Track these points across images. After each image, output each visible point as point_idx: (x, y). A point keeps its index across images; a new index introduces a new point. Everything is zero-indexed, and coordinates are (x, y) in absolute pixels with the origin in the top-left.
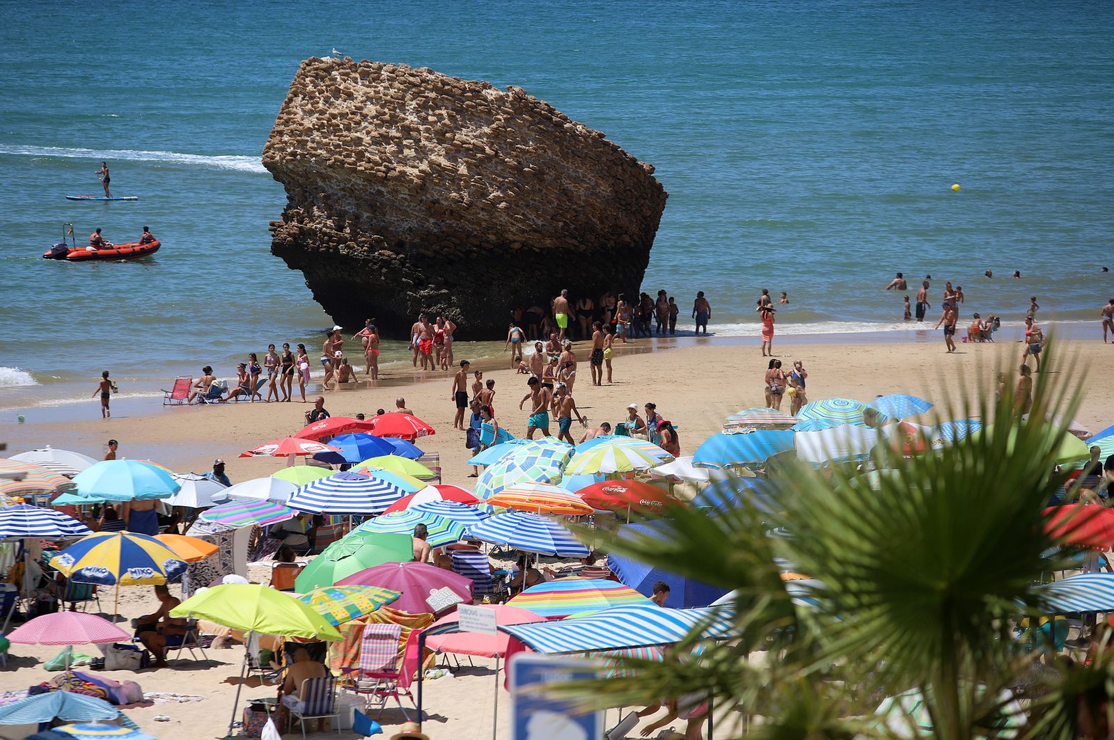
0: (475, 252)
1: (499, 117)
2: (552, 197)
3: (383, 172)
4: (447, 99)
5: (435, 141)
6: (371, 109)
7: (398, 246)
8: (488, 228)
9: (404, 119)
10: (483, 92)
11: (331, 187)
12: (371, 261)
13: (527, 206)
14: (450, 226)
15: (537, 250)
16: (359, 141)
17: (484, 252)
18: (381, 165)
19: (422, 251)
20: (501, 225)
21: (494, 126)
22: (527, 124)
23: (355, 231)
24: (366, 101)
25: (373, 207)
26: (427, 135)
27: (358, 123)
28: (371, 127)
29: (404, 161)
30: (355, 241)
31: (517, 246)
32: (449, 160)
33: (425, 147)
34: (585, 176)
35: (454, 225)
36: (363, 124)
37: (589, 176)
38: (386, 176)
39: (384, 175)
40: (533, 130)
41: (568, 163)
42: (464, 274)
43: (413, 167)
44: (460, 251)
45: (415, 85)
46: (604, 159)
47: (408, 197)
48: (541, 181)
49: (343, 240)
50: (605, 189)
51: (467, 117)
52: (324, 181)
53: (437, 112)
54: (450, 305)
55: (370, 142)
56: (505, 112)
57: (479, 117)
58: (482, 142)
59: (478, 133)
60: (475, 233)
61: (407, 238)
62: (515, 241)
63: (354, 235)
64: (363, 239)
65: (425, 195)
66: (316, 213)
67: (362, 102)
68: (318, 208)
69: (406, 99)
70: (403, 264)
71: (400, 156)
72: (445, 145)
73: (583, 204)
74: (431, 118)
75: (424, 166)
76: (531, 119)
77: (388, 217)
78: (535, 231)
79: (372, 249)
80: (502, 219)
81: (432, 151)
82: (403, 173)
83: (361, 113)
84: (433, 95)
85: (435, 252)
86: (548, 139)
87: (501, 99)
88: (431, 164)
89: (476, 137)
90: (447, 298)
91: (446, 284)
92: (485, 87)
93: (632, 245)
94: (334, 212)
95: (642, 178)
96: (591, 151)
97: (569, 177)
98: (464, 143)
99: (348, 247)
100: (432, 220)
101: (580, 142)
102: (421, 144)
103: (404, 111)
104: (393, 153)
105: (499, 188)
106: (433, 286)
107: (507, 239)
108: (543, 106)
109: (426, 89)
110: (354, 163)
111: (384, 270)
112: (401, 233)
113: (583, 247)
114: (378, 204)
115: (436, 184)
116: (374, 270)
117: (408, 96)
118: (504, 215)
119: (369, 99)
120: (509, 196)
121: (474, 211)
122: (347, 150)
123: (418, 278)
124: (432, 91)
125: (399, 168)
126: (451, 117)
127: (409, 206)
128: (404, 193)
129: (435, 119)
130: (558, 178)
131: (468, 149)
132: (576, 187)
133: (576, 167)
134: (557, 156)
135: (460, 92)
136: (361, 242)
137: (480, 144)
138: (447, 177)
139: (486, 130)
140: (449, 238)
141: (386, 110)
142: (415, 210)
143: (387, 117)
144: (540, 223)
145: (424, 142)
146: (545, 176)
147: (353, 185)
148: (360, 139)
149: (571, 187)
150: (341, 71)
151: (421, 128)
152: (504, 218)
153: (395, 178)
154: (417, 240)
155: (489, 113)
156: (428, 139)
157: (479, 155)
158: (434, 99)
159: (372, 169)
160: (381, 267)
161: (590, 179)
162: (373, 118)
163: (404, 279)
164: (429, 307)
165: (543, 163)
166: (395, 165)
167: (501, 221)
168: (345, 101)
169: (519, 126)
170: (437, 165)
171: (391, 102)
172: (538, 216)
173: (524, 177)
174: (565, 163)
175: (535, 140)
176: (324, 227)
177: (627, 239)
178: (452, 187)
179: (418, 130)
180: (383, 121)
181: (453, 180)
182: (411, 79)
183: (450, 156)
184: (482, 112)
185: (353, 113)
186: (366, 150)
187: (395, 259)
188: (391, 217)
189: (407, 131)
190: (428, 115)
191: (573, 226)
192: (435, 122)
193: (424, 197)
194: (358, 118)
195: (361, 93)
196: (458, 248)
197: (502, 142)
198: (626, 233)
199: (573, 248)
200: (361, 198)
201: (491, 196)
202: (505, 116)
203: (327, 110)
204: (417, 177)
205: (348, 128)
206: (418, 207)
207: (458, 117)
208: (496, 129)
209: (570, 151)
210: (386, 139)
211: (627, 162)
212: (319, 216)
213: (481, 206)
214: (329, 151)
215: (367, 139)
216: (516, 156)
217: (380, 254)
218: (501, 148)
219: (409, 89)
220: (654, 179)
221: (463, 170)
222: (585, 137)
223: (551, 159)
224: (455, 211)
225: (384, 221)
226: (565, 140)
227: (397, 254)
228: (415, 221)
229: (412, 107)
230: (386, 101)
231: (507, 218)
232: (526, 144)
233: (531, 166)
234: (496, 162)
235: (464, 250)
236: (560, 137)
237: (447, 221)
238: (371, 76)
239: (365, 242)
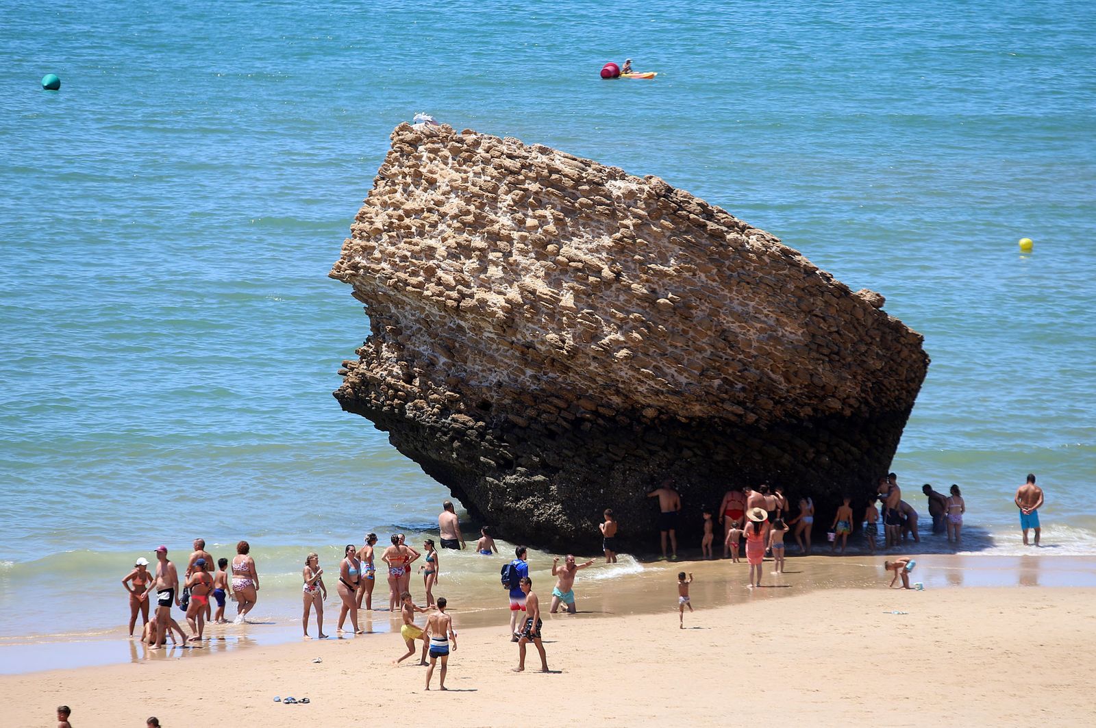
0: (588, 420)
1: (626, 222)
2: (703, 342)
3: (455, 300)
4: (552, 193)
5: (533, 255)
6: (454, 205)
7: (482, 408)
8: (606, 386)
9: (492, 222)
10: (607, 185)
11: (405, 317)
12: (439, 430)
13: (663, 355)
14: (553, 382)
15: (683, 420)
16: (430, 252)
17: (601, 421)
18: (453, 289)
19: (511, 417)
20: (624, 382)
21: (618, 235)
22: (668, 234)
23: (426, 384)
24: (449, 193)
25: (450, 351)
26: (522, 246)
27: (434, 226)
28: (449, 232)
29: (486, 285)
30: (426, 398)
31: (650, 413)
32: (549, 284)
33: (517, 263)
34: (758, 311)
35: (560, 380)
36: (441, 227)
37: (765, 312)
38: (458, 306)
39: (455, 304)
40: (674, 242)
41: (731, 291)
42: (570, 454)
43: (500, 293)
44: (565, 419)
45: (512, 172)
46: (791, 286)
47: (495, 337)
48: (687, 318)
49: (409, 397)
50: (793, 331)
51: (581, 221)
52: (397, 307)
53: (539, 212)
54: (548, 498)
55: (445, 254)
56: (636, 216)
57: (598, 221)
58: (600, 259)
59: (593, 245)
60: (590, 392)
61: (493, 397)
62: (649, 406)
63: (424, 388)
64: (435, 396)
65: (515, 335)
66: (385, 353)
67: (444, 194)
68: (388, 347)
69: (499, 191)
70: (482, 435)
71: (482, 276)
72: (543, 263)
73: (755, 353)
74: (530, 222)
75: (514, 294)
76: (672, 226)
77: (469, 364)
78: (675, 393)
79: (445, 412)
80: (623, 374)
81: (527, 270)
82: (483, 302)
83: (438, 211)
84: (534, 187)
85: (531, 418)
86: (699, 257)
87: (631, 195)
88: (523, 289)
89: (591, 251)
90: (543, 488)
91: (545, 468)
92: (612, 176)
93: (848, 412)
94: (405, 353)
95: (860, 313)
96: (770, 274)
97: (732, 313)
98: (571, 260)
99: (416, 408)
100: (529, 372)
101: (751, 260)
102: (511, 260)
103: (494, 209)
104: (473, 272)
105: (620, 328)
106: (522, 469)
107: (637, 402)
108: (693, 206)
109: (527, 177)
110: (420, 285)
111: (456, 444)
112: (484, 390)
113: (752, 417)
114: (457, 345)
115: (528, 320)
116: (443, 444)
117: (503, 188)
118: (625, 368)
119: (454, 189)
120: (633, 340)
121: (581, 361)
122: (414, 265)
123: (503, 457)
124: (535, 180)
125: (480, 294)
126: (558, 221)
127: (498, 350)
128: (489, 332)
129: (536, 222)
130: (714, 313)
131: (577, 270)
132: (743, 328)
133: (744, 298)
134: (714, 280)
135: (572, 183)
136: (432, 401)
137: (596, 262)
138: (544, 309)
139: (607, 241)
140: (550, 399)
141: (472, 208)
142: (506, 356)
143: (470, 218)
144: (683, 379)
145: (516, 257)
146: (694, 311)
147: (427, 316)
148: (432, 249)
149: (735, 327)
150: (430, 145)
151: (515, 235)
152: (625, 373)
153: (472, 309)
154: (507, 401)
155: (612, 215)
156: (524, 253)
157: (591, 279)
158: (536, 193)
159: (441, 294)
160: (452, 440)
161: (767, 316)
162: (453, 218)
163: (482, 459)
164: (517, 500)
165: (691, 291)
166: (474, 290)
167: (621, 377)
168: (425, 190)
169: (656, 236)
170: (530, 292)
171: (479, 196)
172: (680, 371)
173: (659, 311)
174: (726, 292)
175: (678, 258)
176: (388, 375)
177: (835, 404)
178: (551, 326)
179: (510, 240)
180: (464, 224)
181: (552, 316)
182: (508, 163)
183: (553, 278)
184: (602, 214)
185: (430, 210)
186: (439, 266)
187: (472, 428)
188: (474, 365)
189: (494, 238)
190: (526, 215)
191: (740, 386)
192: (535, 228)
193: (514, 338)
194: (435, 217)
195: (446, 180)
196: (564, 414)
197: (629, 259)
198: (833, 396)
199: (733, 418)
200: (437, 335)
201: (606, 341)
202: (634, 221)
203: (402, 203)
204: (503, 308)
205: (421, 234)
206: (511, 352)
207: (568, 220)
208: (621, 239)
209: (735, 274)
210: (465, 250)
211: (829, 291)
212: (388, 359)
213: (592, 354)
214: (394, 265)
215: (441, 250)
216: (647, 281)
217: (453, 420)
218: (626, 268)
219: (504, 176)
220: (884, 314)
221: (568, 300)
222: (760, 254)
223: (705, 287)
224: (558, 362)
225: (465, 371)
226: (728, 258)
227: (477, 421)
228: (505, 372)
229: (505, 204)
230: (474, 195)
231: (631, 373)
232: (665, 262)
233: (670, 295)
234: (618, 290)
235: (571, 417)
236: (719, 253)
237: (550, 375)
238: (464, 155)
239: (436, 401)
